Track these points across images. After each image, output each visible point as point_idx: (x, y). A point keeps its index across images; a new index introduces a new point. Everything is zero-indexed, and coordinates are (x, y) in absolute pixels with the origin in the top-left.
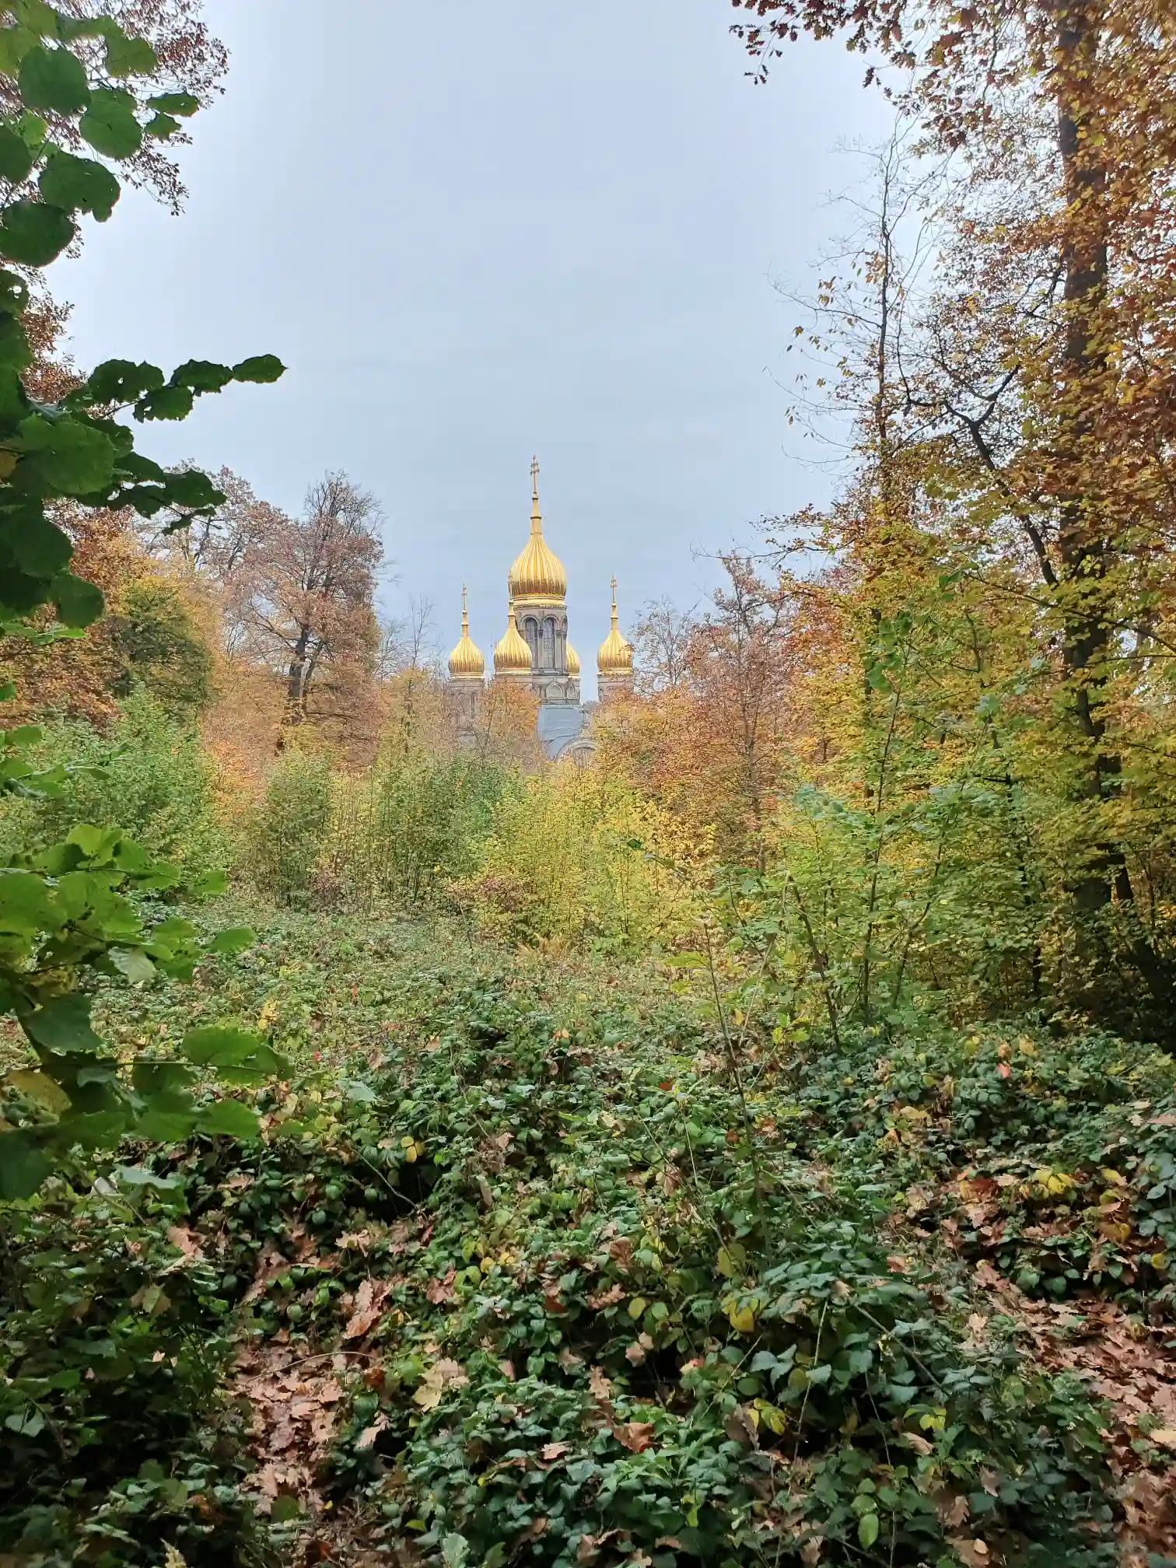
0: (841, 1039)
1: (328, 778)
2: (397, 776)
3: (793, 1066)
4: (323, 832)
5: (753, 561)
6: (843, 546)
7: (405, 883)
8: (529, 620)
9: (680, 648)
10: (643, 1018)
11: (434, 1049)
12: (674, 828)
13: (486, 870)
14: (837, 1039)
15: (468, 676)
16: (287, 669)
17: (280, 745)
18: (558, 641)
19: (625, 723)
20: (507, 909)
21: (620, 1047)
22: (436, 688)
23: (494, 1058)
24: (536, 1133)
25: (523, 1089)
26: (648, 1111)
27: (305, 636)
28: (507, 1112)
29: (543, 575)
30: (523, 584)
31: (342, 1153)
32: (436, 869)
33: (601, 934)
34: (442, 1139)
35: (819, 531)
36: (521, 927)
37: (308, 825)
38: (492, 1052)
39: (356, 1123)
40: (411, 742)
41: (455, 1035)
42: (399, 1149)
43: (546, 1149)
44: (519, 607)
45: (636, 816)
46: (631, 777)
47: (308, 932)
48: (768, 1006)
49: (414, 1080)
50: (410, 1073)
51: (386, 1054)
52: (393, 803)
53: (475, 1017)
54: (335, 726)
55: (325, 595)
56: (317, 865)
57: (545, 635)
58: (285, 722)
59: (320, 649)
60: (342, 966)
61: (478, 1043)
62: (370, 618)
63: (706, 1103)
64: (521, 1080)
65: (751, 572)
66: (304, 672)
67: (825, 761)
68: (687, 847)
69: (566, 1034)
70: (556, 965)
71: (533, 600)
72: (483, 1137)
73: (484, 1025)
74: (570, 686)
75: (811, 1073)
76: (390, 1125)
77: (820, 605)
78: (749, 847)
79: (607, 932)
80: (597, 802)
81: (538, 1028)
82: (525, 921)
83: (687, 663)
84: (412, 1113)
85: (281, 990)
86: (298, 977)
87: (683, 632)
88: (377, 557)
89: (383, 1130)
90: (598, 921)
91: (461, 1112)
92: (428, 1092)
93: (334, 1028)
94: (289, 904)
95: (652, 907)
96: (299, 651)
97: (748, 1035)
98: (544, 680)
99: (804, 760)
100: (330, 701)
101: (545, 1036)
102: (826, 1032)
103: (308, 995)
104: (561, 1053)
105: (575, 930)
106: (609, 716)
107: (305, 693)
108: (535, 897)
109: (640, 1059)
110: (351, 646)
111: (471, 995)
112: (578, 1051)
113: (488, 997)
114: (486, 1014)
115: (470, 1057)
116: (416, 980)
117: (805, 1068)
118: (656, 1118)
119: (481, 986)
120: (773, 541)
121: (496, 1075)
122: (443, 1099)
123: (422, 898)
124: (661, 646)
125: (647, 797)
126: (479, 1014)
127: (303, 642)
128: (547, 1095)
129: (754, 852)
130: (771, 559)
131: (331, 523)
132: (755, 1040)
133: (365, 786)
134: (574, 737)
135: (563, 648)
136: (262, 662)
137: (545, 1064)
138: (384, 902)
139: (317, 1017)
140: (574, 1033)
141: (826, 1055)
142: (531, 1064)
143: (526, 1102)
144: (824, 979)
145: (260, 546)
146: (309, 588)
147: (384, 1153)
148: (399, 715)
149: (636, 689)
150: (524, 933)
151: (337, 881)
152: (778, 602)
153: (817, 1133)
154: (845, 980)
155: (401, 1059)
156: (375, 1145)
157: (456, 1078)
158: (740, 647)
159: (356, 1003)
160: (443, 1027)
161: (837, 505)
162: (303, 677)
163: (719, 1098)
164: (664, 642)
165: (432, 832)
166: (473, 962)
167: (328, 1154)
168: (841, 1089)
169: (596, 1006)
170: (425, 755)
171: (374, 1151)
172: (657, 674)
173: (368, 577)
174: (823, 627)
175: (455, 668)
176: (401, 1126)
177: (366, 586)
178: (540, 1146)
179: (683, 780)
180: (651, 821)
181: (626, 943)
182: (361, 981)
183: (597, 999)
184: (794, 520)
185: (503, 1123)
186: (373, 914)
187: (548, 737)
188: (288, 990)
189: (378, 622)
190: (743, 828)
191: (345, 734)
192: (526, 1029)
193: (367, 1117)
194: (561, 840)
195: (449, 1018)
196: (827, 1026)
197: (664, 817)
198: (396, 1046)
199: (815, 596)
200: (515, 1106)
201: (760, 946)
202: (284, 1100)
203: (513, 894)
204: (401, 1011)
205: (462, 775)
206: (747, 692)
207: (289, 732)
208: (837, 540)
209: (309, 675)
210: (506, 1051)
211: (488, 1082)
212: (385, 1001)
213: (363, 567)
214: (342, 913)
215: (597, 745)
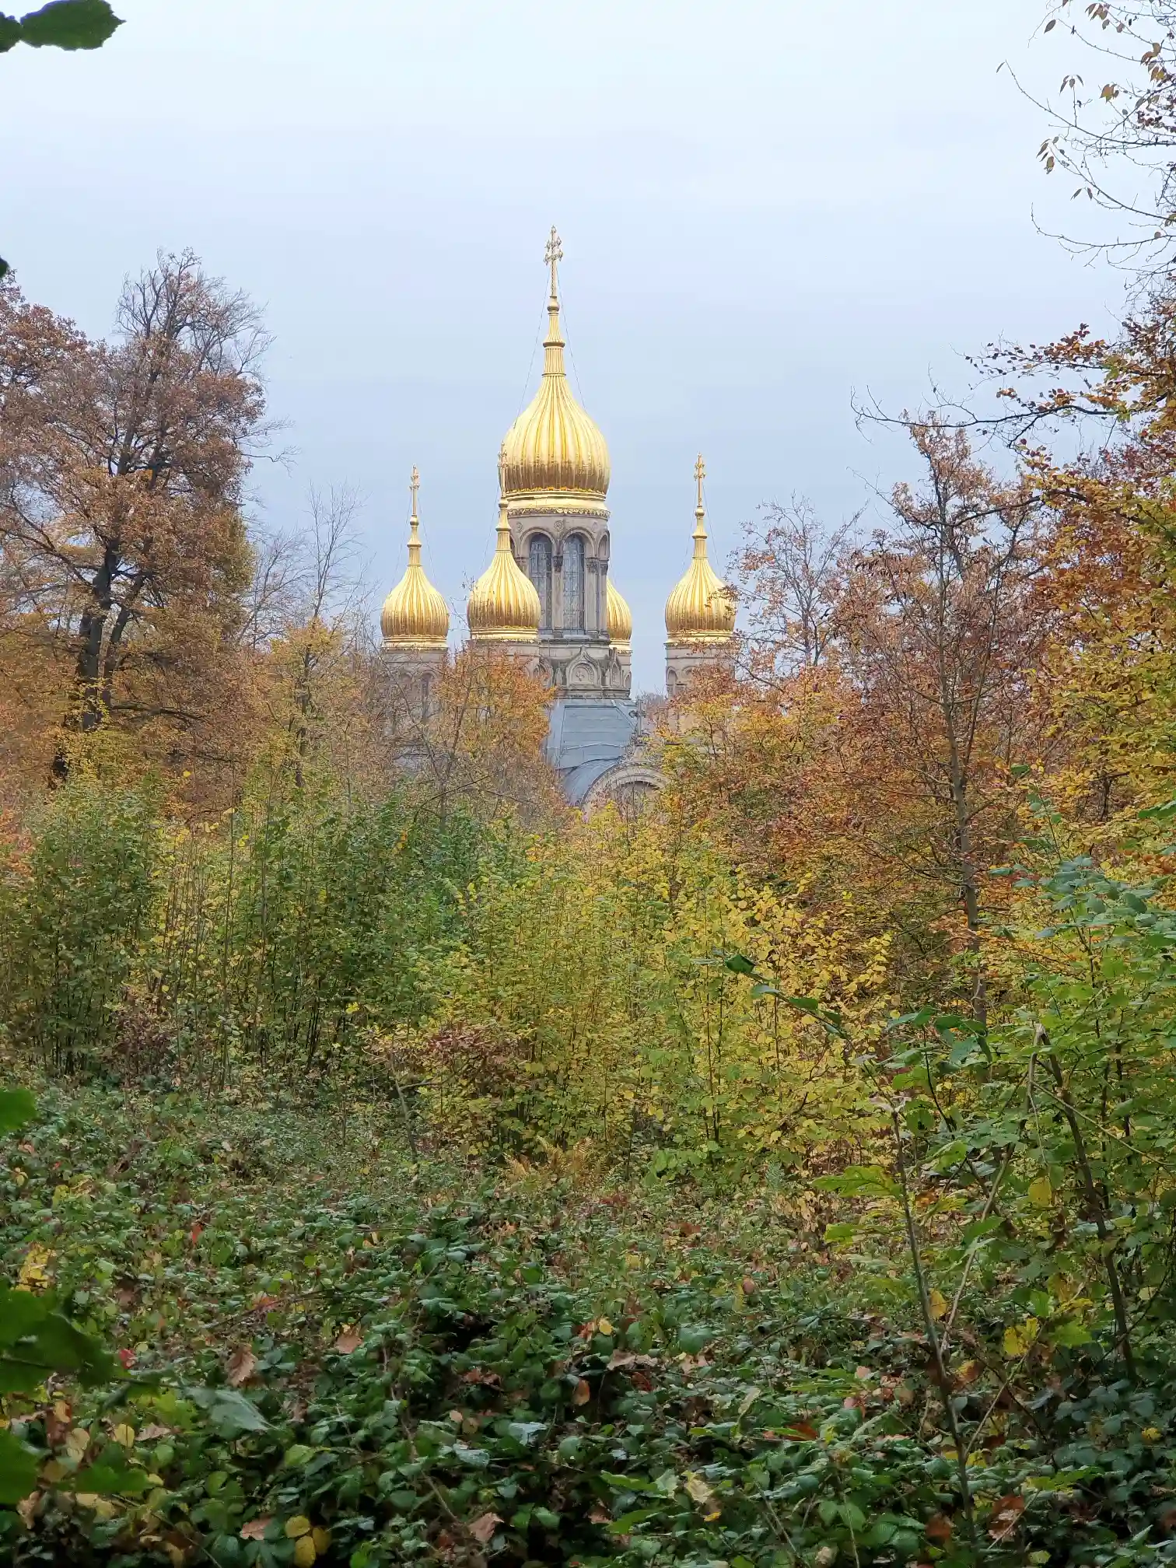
0: (1136, 1353)
1: (150, 832)
2: (280, 829)
3: (1041, 1401)
4: (137, 933)
5: (969, 432)
6: (1144, 407)
7: (291, 1035)
8: (537, 537)
9: (826, 596)
10: (750, 1304)
11: (351, 1348)
12: (810, 940)
13: (447, 1013)
14: (1127, 1351)
15: (420, 643)
16: (75, 626)
17: (60, 768)
18: (590, 578)
19: (717, 739)
20: (485, 1090)
21: (709, 1355)
22: (357, 667)
23: (466, 1371)
24: (547, 1515)
25: (526, 1430)
26: (764, 1478)
27: (111, 561)
28: (493, 1473)
29: (564, 454)
30: (527, 471)
31: (170, 1547)
32: (352, 1009)
33: (665, 1140)
34: (366, 1523)
35: (1098, 377)
36: (512, 1124)
37: (109, 922)
38: (463, 1357)
39: (197, 1488)
40: (306, 767)
41: (392, 1323)
42: (281, 1540)
43: (565, 1547)
44: (518, 514)
45: (738, 917)
46: (729, 842)
47: (106, 1123)
48: (992, 1285)
49: (313, 1407)
50: (305, 1393)
51: (260, 1354)
52: (271, 881)
53: (430, 1289)
54: (165, 733)
55: (150, 486)
56: (125, 997)
57: (567, 566)
58: (70, 724)
59: (139, 585)
60: (172, 1186)
61: (438, 1340)
62: (235, 530)
63: (878, 1466)
64: (518, 1412)
65: (964, 454)
66: (109, 626)
67: (1104, 816)
68: (835, 979)
69: (606, 1326)
70: (580, 1200)
71: (544, 501)
72: (446, 1521)
73: (450, 1307)
74: (612, 663)
75: (1077, 1417)
76: (264, 1492)
77: (1098, 516)
78: (955, 981)
79: (678, 1138)
80: (662, 888)
81: (553, 1314)
82: (518, 1113)
83: (838, 622)
84: (309, 1470)
85: (59, 1230)
86: (89, 1206)
87: (832, 564)
88: (251, 414)
89: (252, 1502)
90: (660, 1115)
91: (403, 1470)
92: (339, 1429)
93: (159, 1304)
94: (70, 1070)
95: (765, 1092)
96: (101, 590)
97: (956, 1339)
98: (561, 653)
99: (1065, 812)
100: (154, 685)
101: (565, 1330)
102: (1108, 1337)
103: (107, 1239)
104: (597, 1364)
105: (615, 1132)
106: (687, 722)
107: (109, 668)
108: (540, 1068)
109: (747, 1379)
110: (200, 583)
111: (422, 1246)
112: (629, 1360)
113: (457, 1252)
114: (449, 1285)
115: (422, 1366)
116: (313, 1218)
117: (1066, 1406)
118: (779, 1492)
119: (442, 1231)
120: (1011, 394)
121: (471, 1404)
122: (368, 1445)
123: (323, 1065)
124: (791, 594)
125: (759, 881)
126: (438, 1284)
127: (108, 571)
128: (571, 1441)
129: (963, 992)
130: (1007, 427)
131: (166, 348)
132: (970, 1351)
133: (217, 849)
134: (618, 763)
135: (600, 593)
136: (28, 610)
137: (565, 1385)
138: (251, 1070)
139: (126, 1283)
140: (624, 1325)
141: (1108, 1382)
142: (538, 1383)
143: (529, 1454)
144: (1103, 1234)
145: (32, 390)
146: (124, 470)
147: (251, 1549)
148: (286, 712)
149: (740, 673)
150: (516, 1135)
151: (163, 1029)
152: (1014, 511)
153: (1092, 1531)
154: (1144, 1236)
155: (289, 1365)
156: (235, 1532)
157: (394, 1404)
158: (943, 596)
159: (198, 1259)
160: (370, 1307)
161: (1134, 329)
162: (106, 638)
163: (903, 1457)
164: (795, 584)
165: (342, 938)
166: (420, 1189)
167: (144, 1549)
168: (1135, 1449)
169: (659, 1277)
170: (333, 790)
171: (232, 1542)
172: (781, 645)
173: (234, 451)
174: (1103, 560)
175: (394, 627)
176: (289, 1494)
177: (229, 467)
178: (552, 1541)
179: (830, 849)
180: (766, 925)
181: (713, 1160)
182: (207, 1218)
183: (659, 1264)
184: (1053, 355)
185: (484, 1493)
186: (230, 1093)
187: (568, 762)
188: (72, 1229)
189: (250, 538)
190: (940, 944)
191: (185, 749)
192: (528, 1316)
193: (220, 1477)
194: (591, 960)
195: (380, 1291)
196: (1111, 1327)
197: (793, 916)
198: (278, 1340)
199: (1088, 500)
200: (506, 1462)
201: (982, 1168)
202: (61, 1441)
203: (499, 1060)
204: (285, 1276)
205: (404, 830)
206: (955, 683)
207: (76, 745)
208: (1132, 395)
209: (116, 634)
210: (492, 1356)
211: (455, 1416)
212: (256, 1258)
213: (224, 432)
214: (168, 1089)
215: (663, 779)
